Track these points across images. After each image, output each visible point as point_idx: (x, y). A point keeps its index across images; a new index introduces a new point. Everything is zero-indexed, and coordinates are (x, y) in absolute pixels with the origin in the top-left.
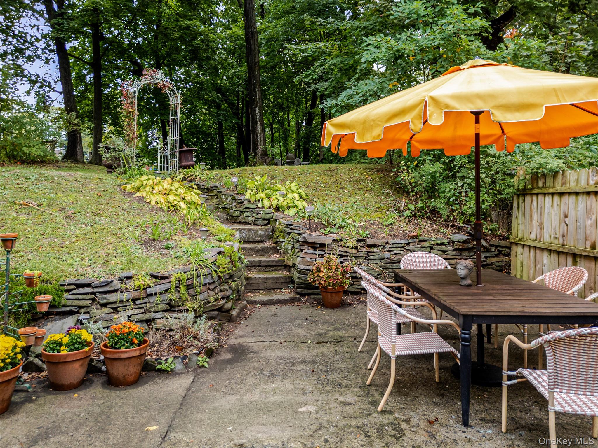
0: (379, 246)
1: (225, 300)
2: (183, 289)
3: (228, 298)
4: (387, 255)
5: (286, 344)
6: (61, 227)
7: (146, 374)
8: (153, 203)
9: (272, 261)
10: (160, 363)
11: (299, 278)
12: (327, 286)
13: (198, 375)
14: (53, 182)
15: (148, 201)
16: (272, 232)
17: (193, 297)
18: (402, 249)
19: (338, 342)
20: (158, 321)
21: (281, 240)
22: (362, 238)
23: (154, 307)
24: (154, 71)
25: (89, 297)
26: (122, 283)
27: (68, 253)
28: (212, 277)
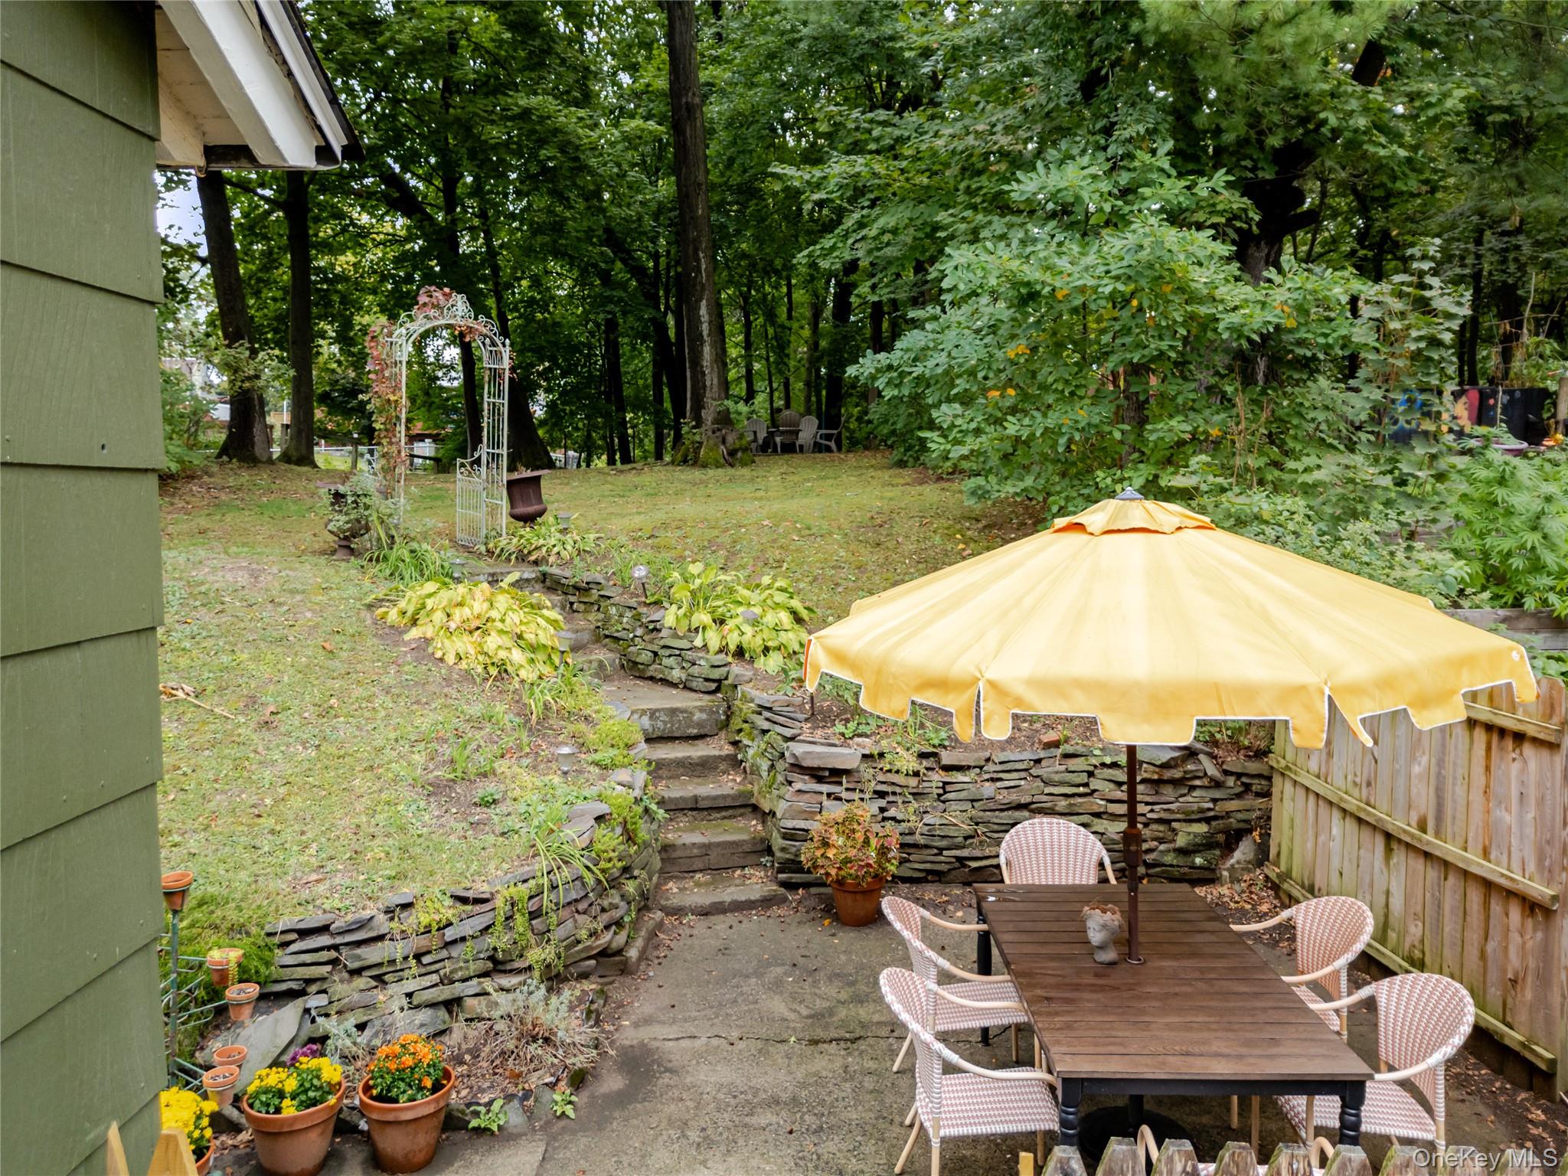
0: (969, 767)
1: (614, 928)
2: (520, 920)
3: (619, 924)
4: (988, 789)
5: (742, 1045)
6: (252, 755)
7: (448, 1138)
8: (451, 659)
9: (724, 797)
10: (477, 1114)
11: (783, 849)
12: (844, 877)
13: (555, 1139)
14: (221, 612)
15: (439, 655)
16: (725, 713)
17: (543, 935)
18: (1023, 774)
19: (854, 1041)
20: (469, 1002)
21: (746, 742)
22: (931, 750)
23: (461, 968)
24: (445, 295)
25: (325, 956)
26: (392, 919)
27: (272, 832)
28: (584, 884)
